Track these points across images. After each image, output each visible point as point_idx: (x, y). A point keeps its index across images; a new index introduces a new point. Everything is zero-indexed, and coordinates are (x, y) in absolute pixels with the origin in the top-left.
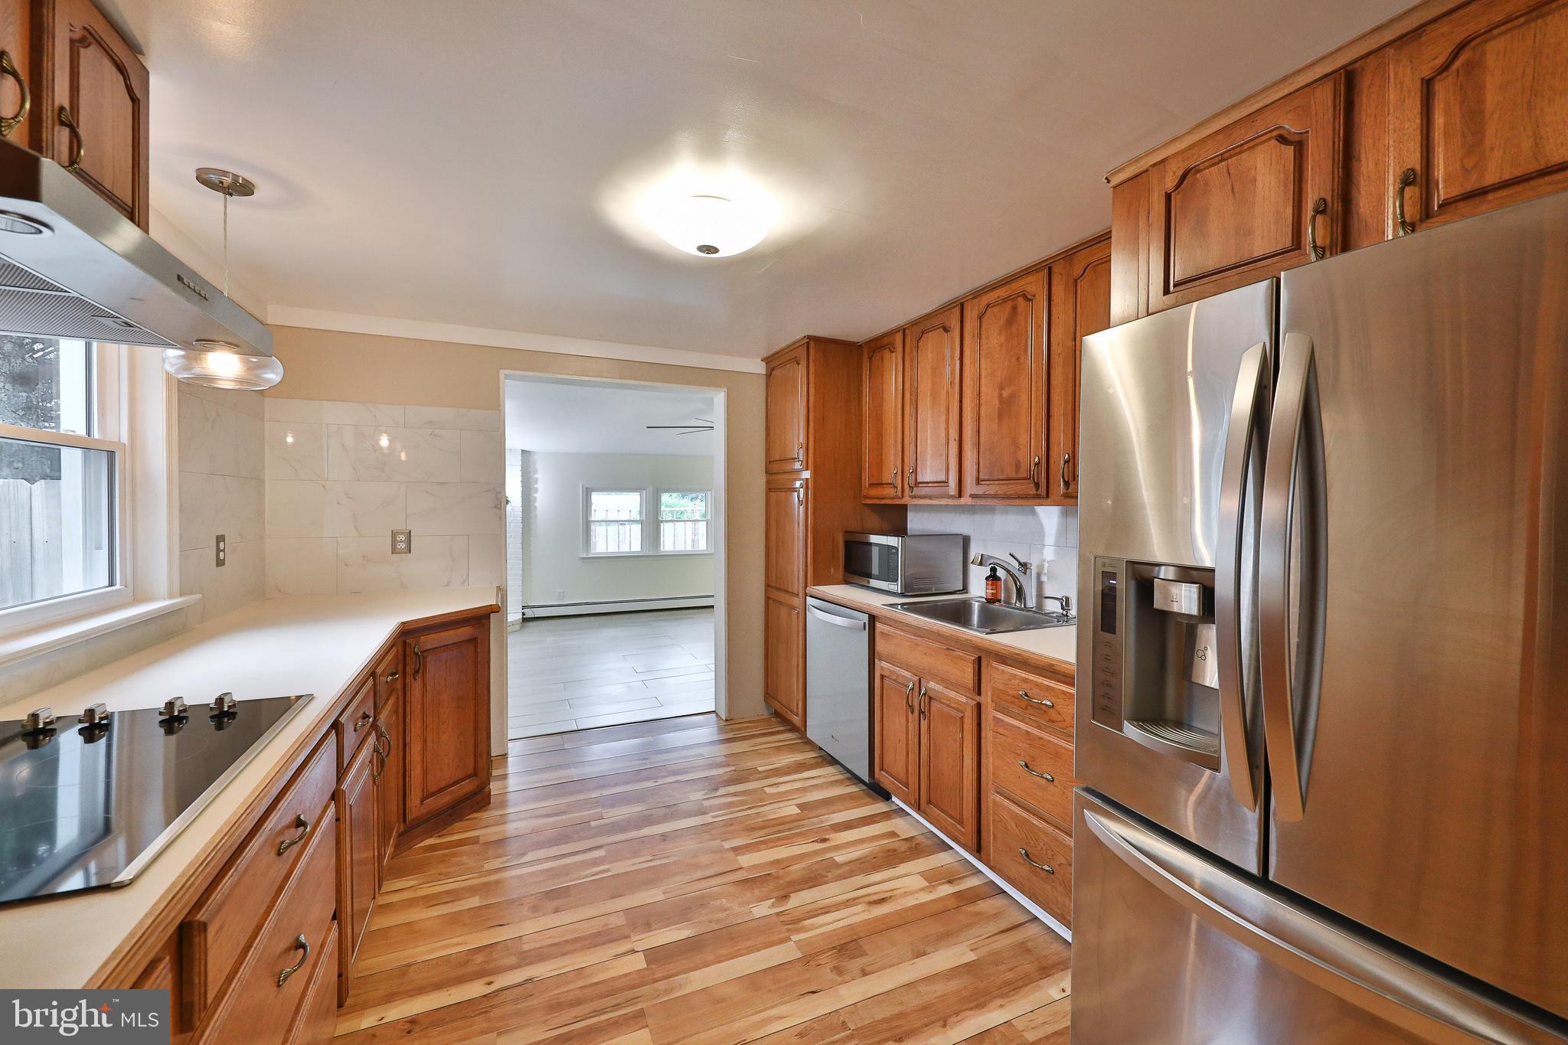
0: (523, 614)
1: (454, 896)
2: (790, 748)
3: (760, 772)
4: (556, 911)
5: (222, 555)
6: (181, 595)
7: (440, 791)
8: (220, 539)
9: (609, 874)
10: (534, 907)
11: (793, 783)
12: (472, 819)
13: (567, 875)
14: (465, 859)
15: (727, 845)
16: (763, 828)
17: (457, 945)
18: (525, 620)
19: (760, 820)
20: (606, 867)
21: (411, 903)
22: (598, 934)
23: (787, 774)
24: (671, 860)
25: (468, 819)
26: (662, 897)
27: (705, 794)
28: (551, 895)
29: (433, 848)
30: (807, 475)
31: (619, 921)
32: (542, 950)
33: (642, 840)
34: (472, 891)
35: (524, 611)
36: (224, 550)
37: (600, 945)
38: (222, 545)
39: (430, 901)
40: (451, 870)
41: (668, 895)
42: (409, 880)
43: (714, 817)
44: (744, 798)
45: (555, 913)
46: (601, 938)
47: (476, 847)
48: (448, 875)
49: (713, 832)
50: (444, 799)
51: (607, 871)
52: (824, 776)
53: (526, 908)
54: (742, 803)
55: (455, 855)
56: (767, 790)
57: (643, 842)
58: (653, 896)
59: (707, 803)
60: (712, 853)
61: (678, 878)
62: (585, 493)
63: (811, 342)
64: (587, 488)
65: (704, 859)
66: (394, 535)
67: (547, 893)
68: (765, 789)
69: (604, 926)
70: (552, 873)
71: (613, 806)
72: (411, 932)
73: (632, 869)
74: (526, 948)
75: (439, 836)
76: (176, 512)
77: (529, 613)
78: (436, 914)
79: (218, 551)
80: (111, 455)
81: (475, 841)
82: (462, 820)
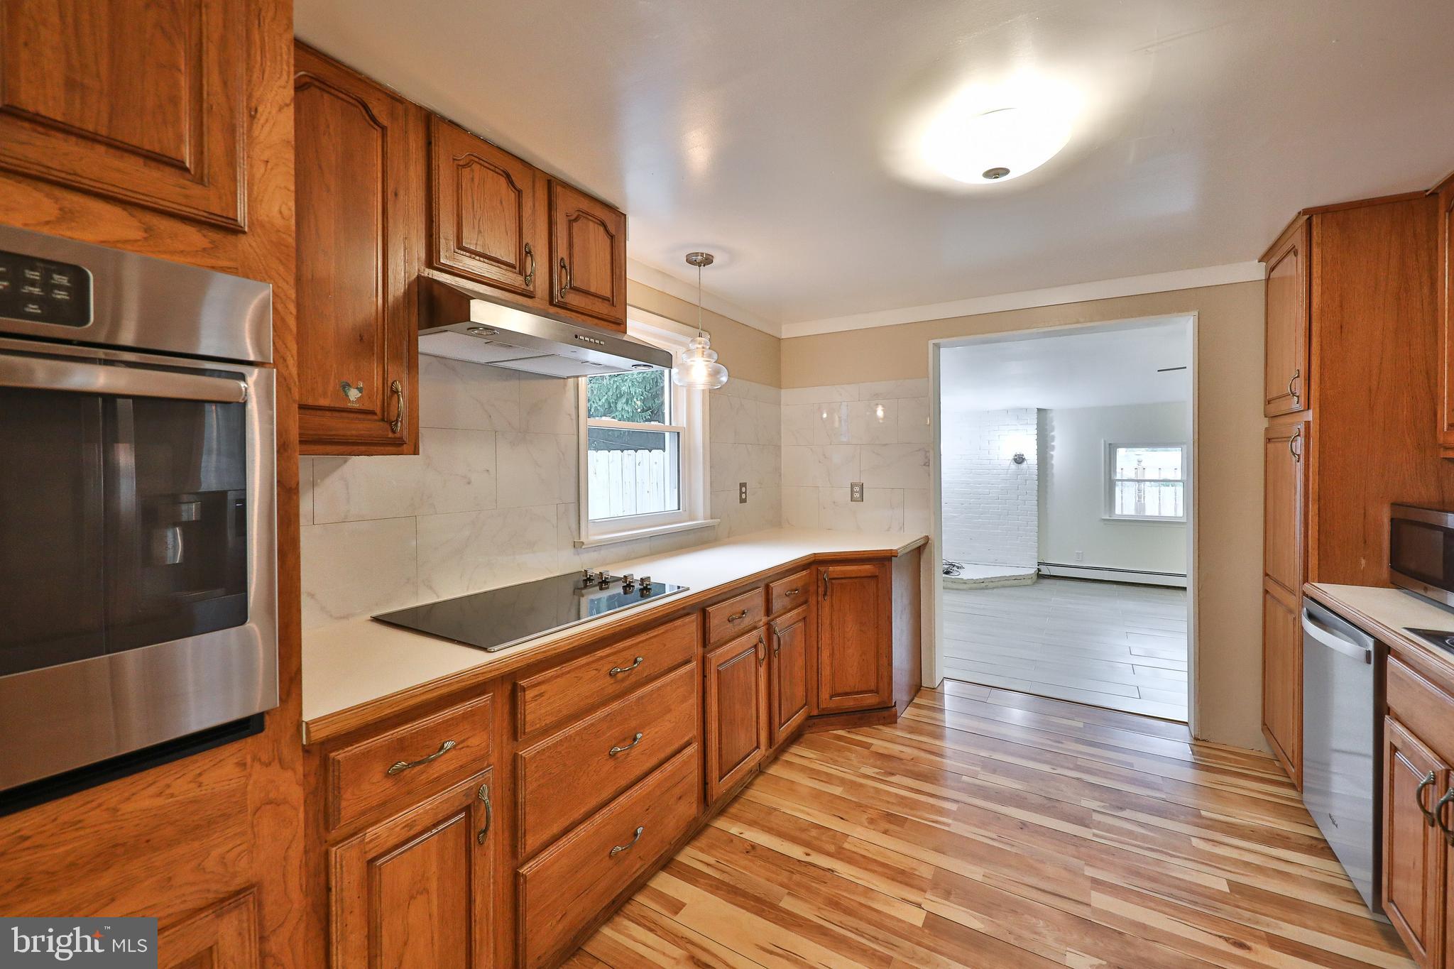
0: (1039, 570)
1: (829, 779)
2: (1278, 809)
3: (1201, 817)
4: (885, 832)
5: (744, 496)
6: (712, 518)
7: (847, 694)
8: (743, 485)
9: (946, 828)
10: (872, 819)
11: (1243, 852)
12: (878, 729)
13: (912, 809)
14: (853, 756)
15: (1090, 872)
16: (1153, 879)
17: (808, 814)
18: (1040, 576)
19: (1159, 870)
20: (950, 821)
21: (803, 769)
22: (903, 872)
23: (1243, 836)
24: (1014, 850)
25: (874, 728)
26: (979, 878)
27: (1103, 807)
28: (890, 817)
29: (840, 738)
30: (1309, 416)
31: (926, 872)
32: (855, 855)
33: (998, 816)
34: (842, 782)
35: (1041, 567)
36: (745, 493)
37: (898, 881)
38: (744, 490)
39: (814, 774)
40: (839, 759)
41: (987, 880)
42: (812, 753)
43: (1095, 835)
44: (1152, 834)
45: (883, 833)
46: (902, 876)
47: (866, 752)
48: (835, 762)
49: (1083, 849)
50: (849, 702)
51: (948, 825)
52: (1311, 869)
53: (866, 817)
54: (1144, 838)
55: (849, 750)
56: (1195, 842)
57: (999, 818)
58: (974, 872)
59: (1096, 817)
60: (1065, 869)
61: (1006, 871)
62: (1108, 450)
63: (1314, 218)
64: (1110, 444)
65: (1050, 870)
66: (852, 486)
67: (889, 814)
68: (1193, 839)
69: (912, 869)
70: (903, 801)
71: (994, 771)
72: (791, 787)
73: (973, 837)
74: (846, 846)
75: (849, 732)
76: (708, 468)
77: (1045, 571)
78: (810, 785)
79: (741, 493)
80: (678, 433)
81: (867, 746)
82: (870, 727)
